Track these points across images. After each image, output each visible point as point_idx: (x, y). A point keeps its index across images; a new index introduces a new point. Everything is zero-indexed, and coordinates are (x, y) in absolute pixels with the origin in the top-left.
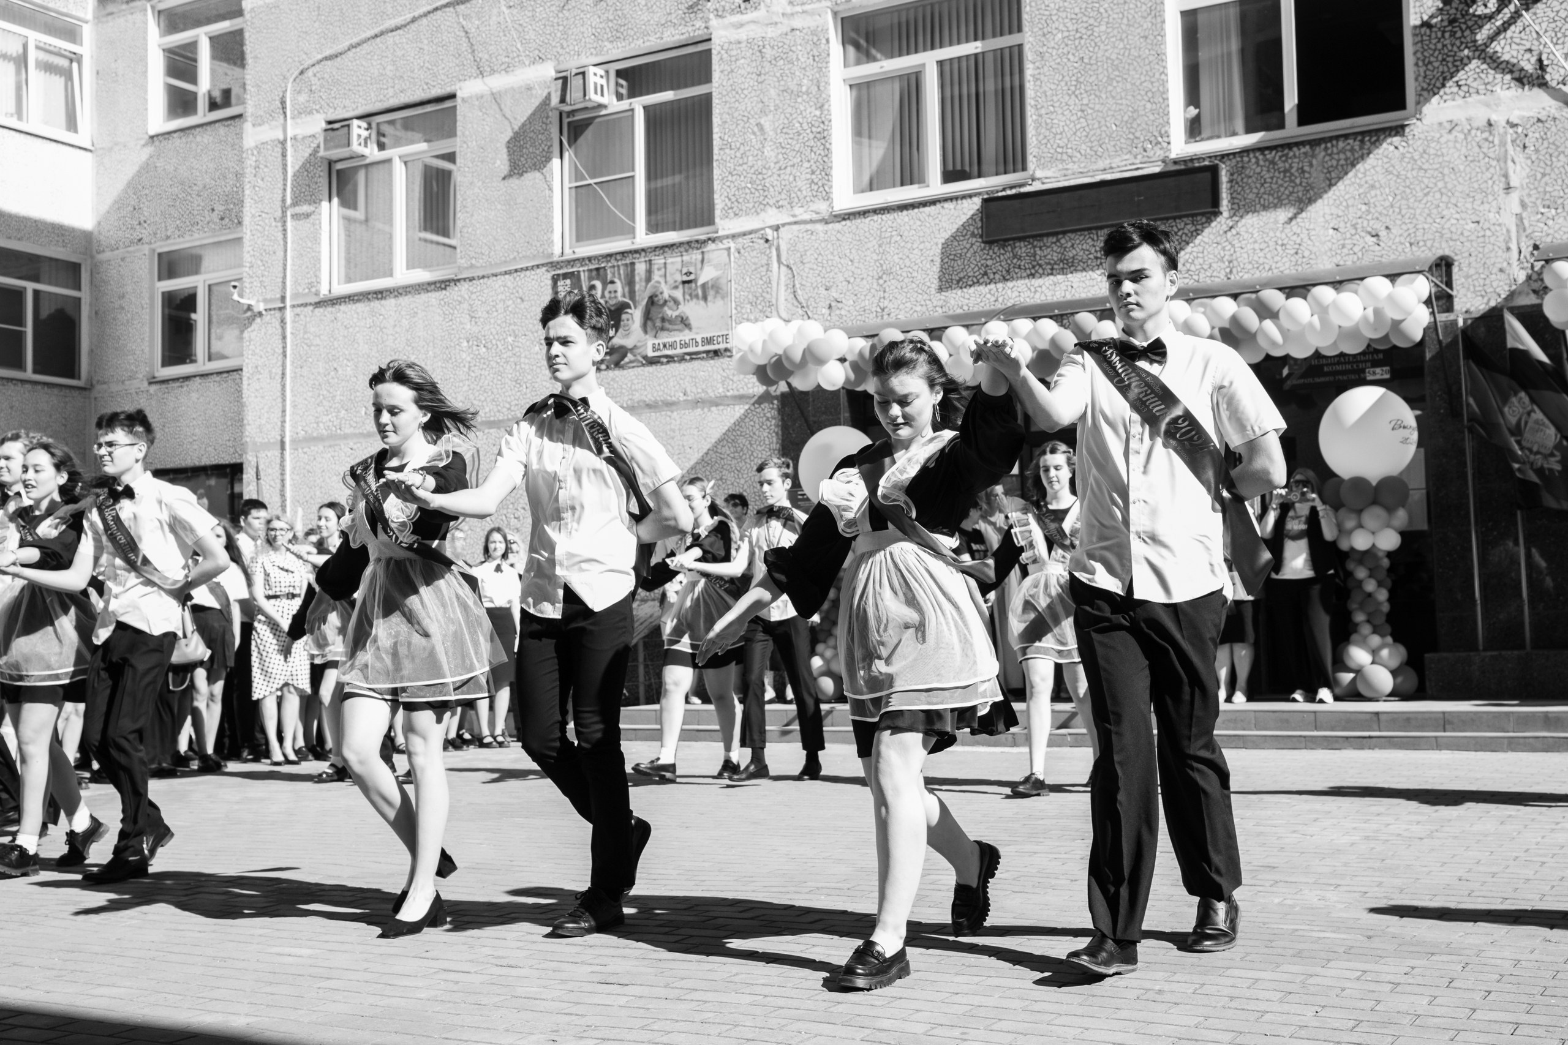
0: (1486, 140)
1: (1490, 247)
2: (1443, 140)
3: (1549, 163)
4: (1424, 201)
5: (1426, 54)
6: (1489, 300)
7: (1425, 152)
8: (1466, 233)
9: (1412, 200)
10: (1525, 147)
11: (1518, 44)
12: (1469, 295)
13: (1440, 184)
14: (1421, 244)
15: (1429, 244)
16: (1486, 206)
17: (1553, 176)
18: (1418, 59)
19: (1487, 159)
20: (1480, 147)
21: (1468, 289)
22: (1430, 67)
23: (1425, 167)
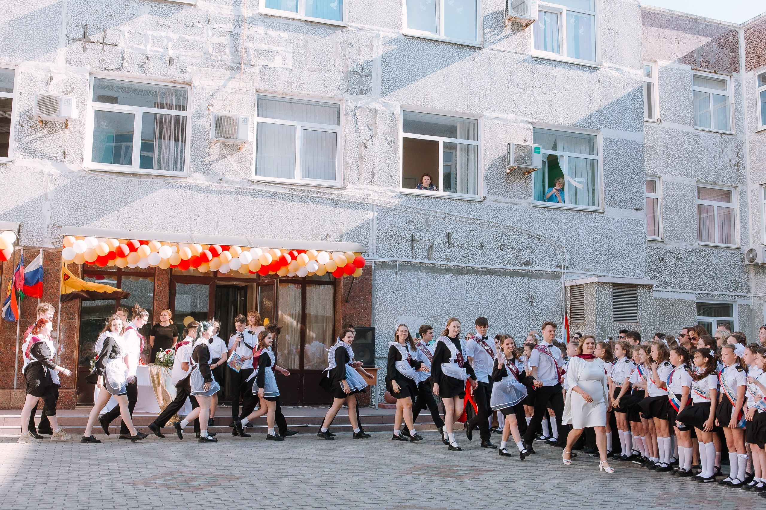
0: (40, 178)
1: (37, 221)
2: (22, 174)
3: (64, 193)
4: (11, 197)
5: (19, 137)
6: (34, 243)
7: (14, 177)
8: (27, 214)
9: (6, 196)
10: (55, 184)
11: (57, 143)
12: (26, 239)
13: (19, 192)
14: (8, 215)
15: (11, 215)
16: (37, 205)
17: (64, 198)
18: (16, 138)
19: (39, 186)
20: (37, 180)
21: (26, 237)
22: (20, 142)
23: (13, 183)
